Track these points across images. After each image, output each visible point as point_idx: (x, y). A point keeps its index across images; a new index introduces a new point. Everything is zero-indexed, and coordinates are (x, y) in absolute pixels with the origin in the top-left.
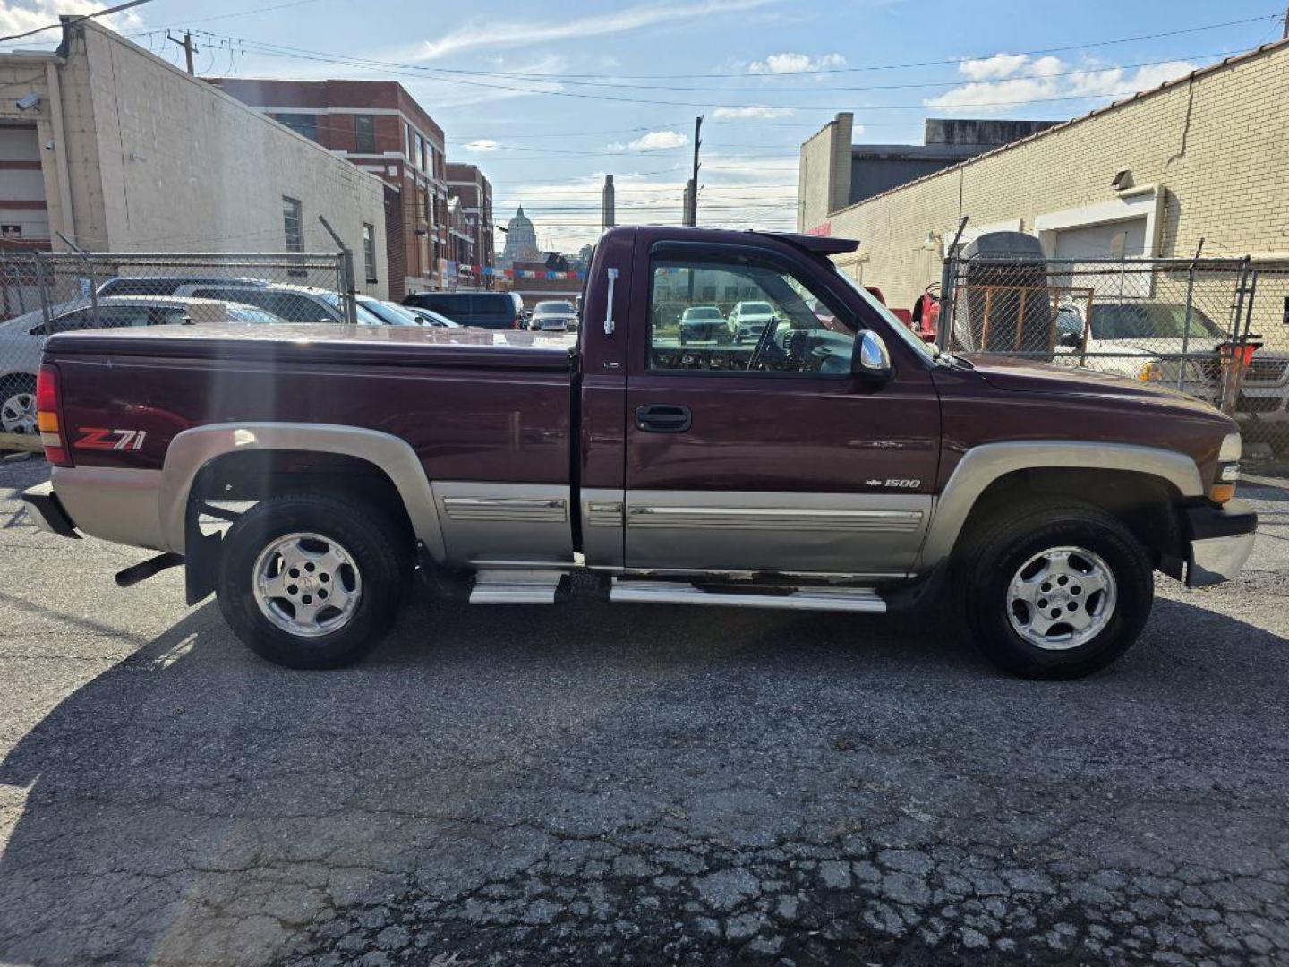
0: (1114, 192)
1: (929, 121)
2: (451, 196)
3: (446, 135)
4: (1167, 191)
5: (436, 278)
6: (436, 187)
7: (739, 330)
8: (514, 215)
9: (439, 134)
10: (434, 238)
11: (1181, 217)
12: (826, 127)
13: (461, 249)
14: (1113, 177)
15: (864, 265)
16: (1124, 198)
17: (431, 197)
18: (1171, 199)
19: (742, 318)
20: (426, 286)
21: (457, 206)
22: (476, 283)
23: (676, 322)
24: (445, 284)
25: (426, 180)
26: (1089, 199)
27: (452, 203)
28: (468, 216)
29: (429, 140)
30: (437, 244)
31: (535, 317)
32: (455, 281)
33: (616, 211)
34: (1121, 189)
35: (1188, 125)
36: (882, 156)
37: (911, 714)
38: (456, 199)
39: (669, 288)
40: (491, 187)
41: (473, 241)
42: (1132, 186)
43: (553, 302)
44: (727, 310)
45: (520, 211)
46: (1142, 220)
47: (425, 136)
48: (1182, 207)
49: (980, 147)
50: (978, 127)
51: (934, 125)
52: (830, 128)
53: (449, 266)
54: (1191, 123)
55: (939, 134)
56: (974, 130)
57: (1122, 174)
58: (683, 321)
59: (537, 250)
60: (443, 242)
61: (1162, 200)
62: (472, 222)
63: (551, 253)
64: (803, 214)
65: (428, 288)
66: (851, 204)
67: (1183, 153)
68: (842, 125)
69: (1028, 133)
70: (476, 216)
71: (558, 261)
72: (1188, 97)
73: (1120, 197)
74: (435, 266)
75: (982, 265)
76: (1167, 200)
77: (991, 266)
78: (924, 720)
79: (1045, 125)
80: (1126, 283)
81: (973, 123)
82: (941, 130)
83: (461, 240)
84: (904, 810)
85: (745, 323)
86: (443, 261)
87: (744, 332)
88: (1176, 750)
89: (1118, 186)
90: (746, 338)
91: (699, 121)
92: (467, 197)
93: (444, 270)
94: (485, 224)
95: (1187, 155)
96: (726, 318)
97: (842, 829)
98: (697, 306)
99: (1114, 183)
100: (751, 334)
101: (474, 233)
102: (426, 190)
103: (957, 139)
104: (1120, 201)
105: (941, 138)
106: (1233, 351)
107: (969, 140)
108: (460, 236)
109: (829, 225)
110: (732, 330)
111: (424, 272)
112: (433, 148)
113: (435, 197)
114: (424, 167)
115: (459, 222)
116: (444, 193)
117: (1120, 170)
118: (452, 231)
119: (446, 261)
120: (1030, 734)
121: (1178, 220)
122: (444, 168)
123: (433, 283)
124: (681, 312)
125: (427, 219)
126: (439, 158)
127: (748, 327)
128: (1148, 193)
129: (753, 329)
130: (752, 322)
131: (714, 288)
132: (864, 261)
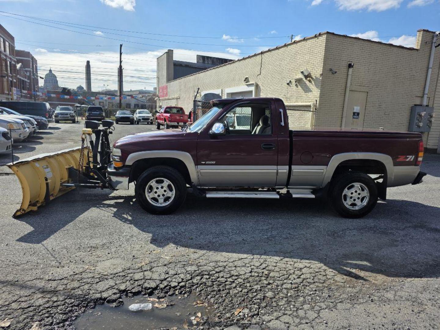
0: (244, 83)
1: (197, 55)
2: (18, 63)
3: (15, 39)
4: (257, 84)
5: (11, 95)
6: (11, 59)
7: (138, 119)
8: (48, 72)
9: (12, 38)
10: (10, 79)
12: (165, 53)
13: (23, 84)
14: (244, 79)
16: (247, 85)
17: (8, 63)
19: (138, 115)
20: (7, 98)
21: (21, 67)
22: (31, 98)
23: (114, 115)
24: (15, 97)
25: (6, 56)
26: (238, 85)
27: (18, 66)
28: (26, 71)
29: (7, 40)
30: (11, 81)
31: (56, 112)
32: (20, 96)
33: (91, 75)
34: (246, 83)
35: (261, 66)
36: (183, 65)
37: (170, 232)
38: (20, 64)
39: (113, 103)
40: (36, 61)
41: (29, 81)
42: (249, 82)
43: (64, 107)
44: (133, 112)
45: (50, 71)
46: (251, 92)
47: (5, 38)
48: (261, 88)
49: (213, 65)
50: (212, 59)
51: (198, 57)
52: (166, 54)
53: (17, 91)
54: (262, 65)
55: (200, 60)
56: (211, 60)
57: (247, 78)
58: (117, 115)
59: (58, 87)
60: (15, 81)
61: (256, 87)
62: (28, 74)
63: (64, 88)
64: (158, 81)
65: (8, 99)
66: (174, 79)
67: (260, 74)
68: (170, 53)
69: (227, 62)
70: (30, 71)
71: (67, 91)
72: (261, 58)
74: (10, 90)
75: (205, 103)
76: (257, 86)
77: (207, 103)
78: (173, 233)
79: (231, 60)
80: (243, 110)
81: (211, 58)
82: (201, 59)
83: (23, 81)
84: (162, 256)
85: (140, 117)
86: (14, 89)
87: (140, 120)
88: (236, 232)
90: (140, 122)
91: (121, 46)
92: (25, 64)
93: (15, 92)
94: (34, 75)
95: (262, 74)
96: (133, 115)
97: (143, 264)
98: (123, 110)
99: (244, 81)
100: (142, 121)
101: (29, 78)
102: (6, 59)
103: (206, 62)
104: (246, 86)
105: (201, 61)
107: (210, 63)
108: (22, 78)
109: (167, 86)
110: (135, 119)
111: (6, 92)
112: (9, 43)
113: (10, 63)
114: (5, 50)
115: (22, 73)
116: (15, 61)
117: (246, 77)
118: (18, 76)
119: (15, 89)
120: (201, 233)
121: (260, 92)
122: (14, 51)
123: (10, 97)
124: (116, 112)
125: (7, 70)
126: (12, 48)
127: (141, 118)
128: (253, 84)
129: (143, 119)
130: (142, 117)
131: (130, 104)
132: (179, 99)
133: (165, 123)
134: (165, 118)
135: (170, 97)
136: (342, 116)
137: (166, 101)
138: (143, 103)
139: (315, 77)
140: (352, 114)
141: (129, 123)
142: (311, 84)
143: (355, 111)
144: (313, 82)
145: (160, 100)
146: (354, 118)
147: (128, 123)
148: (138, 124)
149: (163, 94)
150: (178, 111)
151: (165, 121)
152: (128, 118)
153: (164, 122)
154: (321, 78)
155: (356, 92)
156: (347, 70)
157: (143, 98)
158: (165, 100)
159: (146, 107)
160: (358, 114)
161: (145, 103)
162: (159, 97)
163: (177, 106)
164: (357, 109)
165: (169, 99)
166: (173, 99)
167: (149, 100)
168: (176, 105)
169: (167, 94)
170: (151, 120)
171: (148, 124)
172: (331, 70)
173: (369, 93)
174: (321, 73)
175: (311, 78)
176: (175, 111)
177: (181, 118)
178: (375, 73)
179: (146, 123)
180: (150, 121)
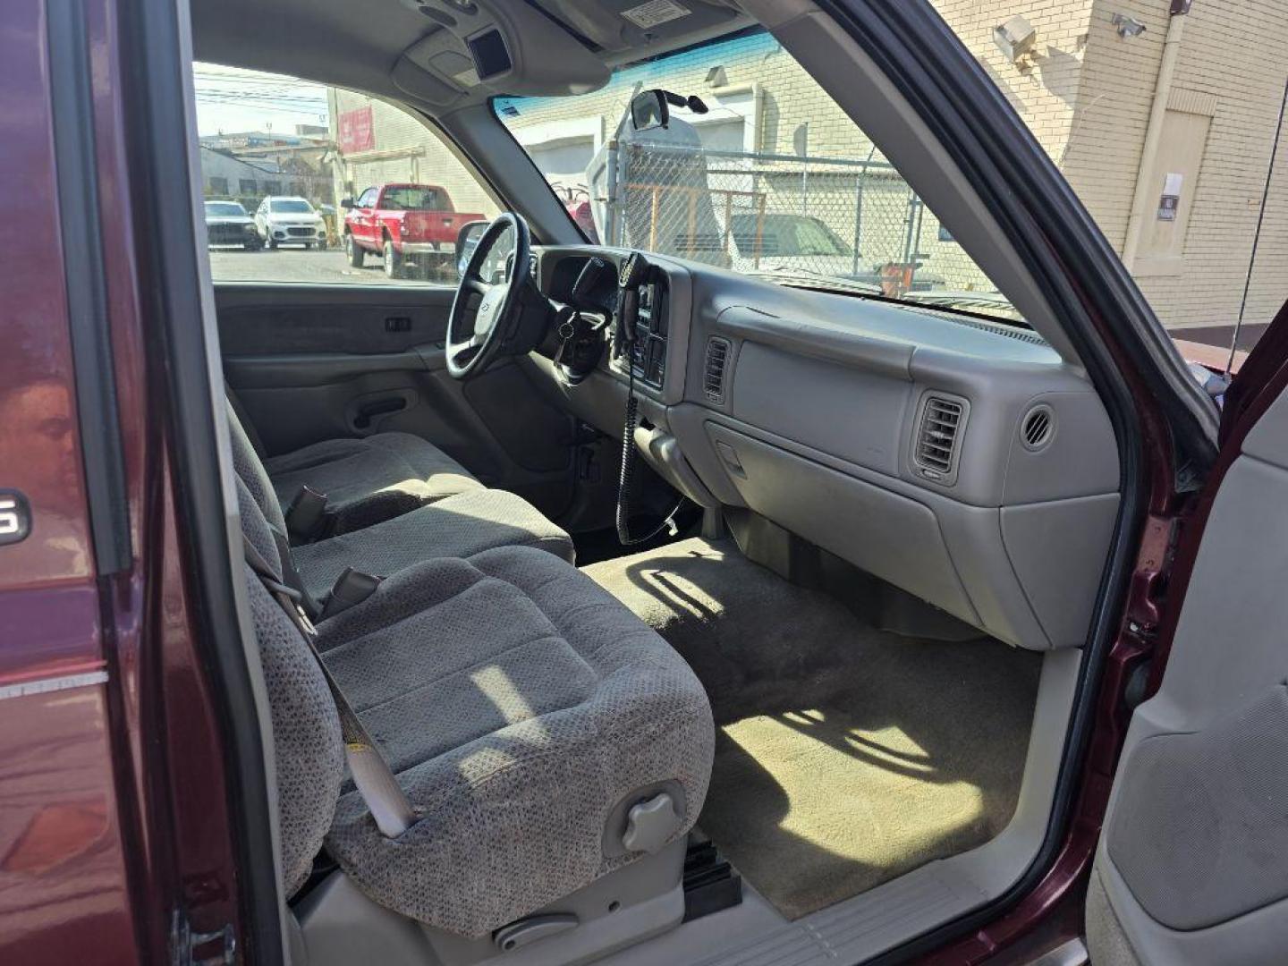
0: (706, 89)
4: (765, 93)
7: (273, 232)
11: (780, 122)
14: (706, 72)
15: (419, 159)
16: (719, 96)
18: (768, 101)
19: (274, 217)
34: (716, 86)
42: (726, 84)
44: (252, 207)
46: (739, 123)
48: (781, 110)
57: (715, 69)
61: (761, 101)
67: (780, 51)
73: (715, 95)
76: (765, 99)
85: (279, 223)
87: (279, 234)
89: (712, 83)
90: (283, 242)
96: (252, 216)
99: (707, 80)
100: (288, 237)
104: (714, 99)
106: (905, 273)
109: (370, 109)
110: (262, 232)
117: (712, 65)
121: (777, 125)
127: (284, 228)
128: (748, 92)
129: (291, 231)
130: (288, 223)
131: (225, 180)
132: (419, 155)
133: (388, 244)
134: (384, 228)
135: (386, 151)
136: (1130, 211)
137: (370, 165)
138: (271, 178)
139: (1050, 49)
140: (1158, 203)
141: (242, 246)
142: (1028, 79)
143: (1168, 192)
144: (1036, 71)
145: (344, 161)
146: (1160, 218)
147: (237, 246)
148: (274, 247)
149: (357, 139)
150: (427, 201)
151: (386, 236)
152: (238, 228)
153: (380, 239)
154: (1080, 56)
155: (1179, 115)
156: (1165, 23)
157: (267, 160)
158: (367, 160)
159: (280, 188)
160: (1175, 201)
161: (277, 178)
162: (340, 153)
163: (415, 182)
164: (1174, 184)
165: (379, 159)
166: (401, 156)
167: (289, 165)
168: (412, 178)
169: (371, 137)
170: (322, 234)
171: (308, 248)
172: (1117, 20)
173: (1215, 121)
174: (1085, 31)
175: (1028, 56)
176: (414, 199)
177: (447, 224)
178: (1243, 42)
179: (303, 246)
180: (316, 236)
